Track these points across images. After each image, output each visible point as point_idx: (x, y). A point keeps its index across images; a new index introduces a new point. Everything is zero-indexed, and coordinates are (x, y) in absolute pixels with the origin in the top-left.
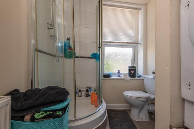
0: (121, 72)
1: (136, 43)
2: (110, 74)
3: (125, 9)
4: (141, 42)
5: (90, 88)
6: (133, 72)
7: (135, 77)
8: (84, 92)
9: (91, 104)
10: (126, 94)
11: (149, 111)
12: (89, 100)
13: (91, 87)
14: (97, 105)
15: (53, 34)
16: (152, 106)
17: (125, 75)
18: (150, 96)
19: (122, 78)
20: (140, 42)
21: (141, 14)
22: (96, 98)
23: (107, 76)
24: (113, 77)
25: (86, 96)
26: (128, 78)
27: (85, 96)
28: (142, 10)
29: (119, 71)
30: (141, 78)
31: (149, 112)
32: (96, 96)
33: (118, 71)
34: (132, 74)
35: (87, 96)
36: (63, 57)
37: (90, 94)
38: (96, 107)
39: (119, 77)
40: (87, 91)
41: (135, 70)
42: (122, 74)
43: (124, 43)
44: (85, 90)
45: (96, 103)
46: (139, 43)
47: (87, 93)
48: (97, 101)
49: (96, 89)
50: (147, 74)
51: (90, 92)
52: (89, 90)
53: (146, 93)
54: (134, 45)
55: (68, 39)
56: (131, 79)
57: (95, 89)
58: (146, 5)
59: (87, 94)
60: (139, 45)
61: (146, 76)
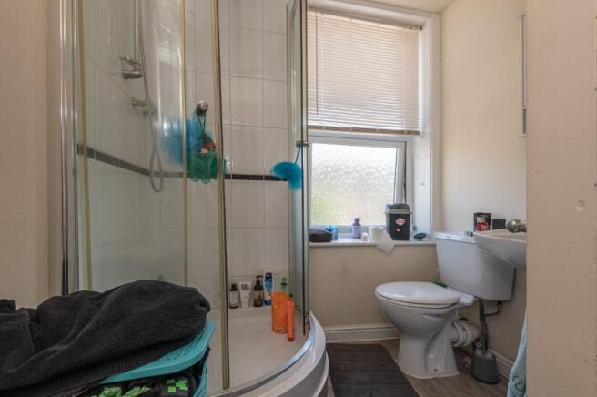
0: (362, 223)
1: (409, 132)
2: (330, 230)
3: (376, 24)
4: (424, 128)
5: (269, 277)
6: (400, 222)
7: (407, 239)
8: (249, 291)
9: (273, 329)
10: (382, 294)
11: (456, 345)
12: (264, 316)
13: (270, 274)
14: (293, 335)
15: (141, 98)
16: (464, 329)
17: (377, 231)
18: (460, 299)
19: (368, 241)
20: (420, 129)
21: (423, 41)
22: (290, 312)
23: (323, 237)
24: (341, 241)
25: (256, 305)
26: (387, 241)
27: (252, 304)
28: (428, 28)
29: (357, 221)
30: (425, 241)
31: (454, 348)
32: (289, 303)
33: (354, 221)
34: (398, 230)
35: (259, 303)
36: (181, 175)
37: (267, 297)
38: (291, 340)
39: (360, 238)
40: (258, 287)
41: (407, 217)
42: (367, 229)
43: (374, 131)
44: (250, 284)
45: (290, 328)
46: (417, 133)
47: (257, 293)
48: (293, 320)
49: (287, 282)
50: (443, 229)
51: (269, 291)
52: (264, 284)
53: (445, 286)
54: (404, 139)
55: (201, 112)
56: (396, 246)
57: (284, 279)
58: (440, 13)
59: (259, 297)
60: (417, 138)
61: (443, 235)
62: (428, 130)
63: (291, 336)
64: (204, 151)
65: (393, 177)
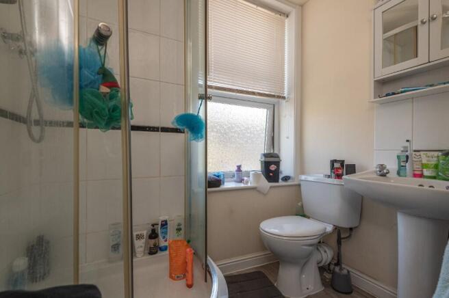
0: (243, 169)
1: (279, 97)
2: (218, 176)
4: (288, 94)
5: (164, 224)
6: (273, 167)
7: (278, 182)
8: (143, 241)
9: (171, 277)
11: (321, 265)
12: (161, 263)
13: (166, 221)
14: (192, 281)
16: (325, 252)
17: (256, 175)
19: (249, 185)
20: (285, 95)
21: (289, 25)
22: (189, 258)
24: (228, 185)
25: (151, 253)
26: (265, 184)
27: (147, 251)
28: (293, 16)
29: (239, 167)
30: (289, 183)
31: (319, 267)
32: (188, 250)
33: (236, 168)
34: (271, 174)
35: (153, 251)
37: (163, 244)
38: (190, 286)
39: (241, 182)
40: (153, 235)
41: (278, 164)
42: (248, 174)
44: (145, 233)
45: (189, 275)
46: (284, 98)
47: (152, 242)
48: (192, 266)
49: (182, 227)
50: (303, 173)
51: (164, 237)
52: (159, 231)
53: (309, 218)
54: (272, 101)
56: (271, 187)
57: (179, 225)
58: (302, 6)
59: (155, 245)
60: (283, 102)
61: (303, 177)
62: (292, 96)
63: (190, 283)
64: (104, 89)
65: (264, 132)
